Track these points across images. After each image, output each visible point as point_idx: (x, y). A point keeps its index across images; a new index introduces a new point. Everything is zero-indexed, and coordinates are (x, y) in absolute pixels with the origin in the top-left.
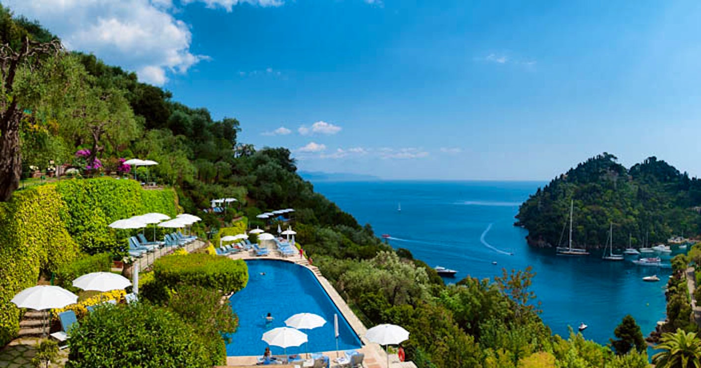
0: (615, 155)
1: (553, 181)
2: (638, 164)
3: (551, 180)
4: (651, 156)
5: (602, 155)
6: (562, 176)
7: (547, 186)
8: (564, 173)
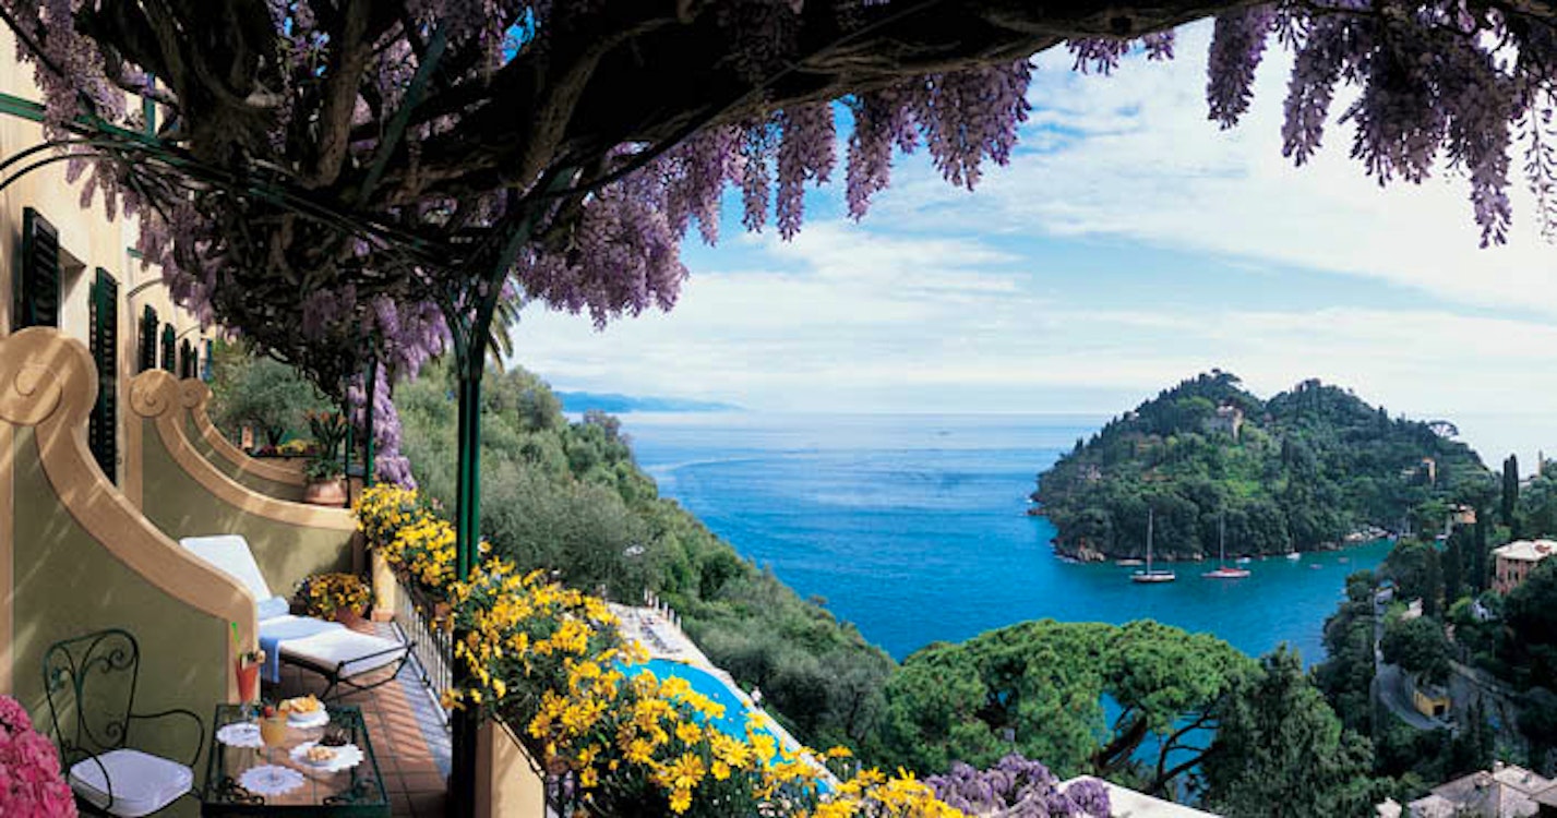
0: (1236, 374)
1: (1108, 425)
2: (1283, 394)
3: (1104, 425)
4: (1310, 377)
5: (1209, 372)
6: (1126, 415)
7: (1095, 436)
8: (1132, 410)
